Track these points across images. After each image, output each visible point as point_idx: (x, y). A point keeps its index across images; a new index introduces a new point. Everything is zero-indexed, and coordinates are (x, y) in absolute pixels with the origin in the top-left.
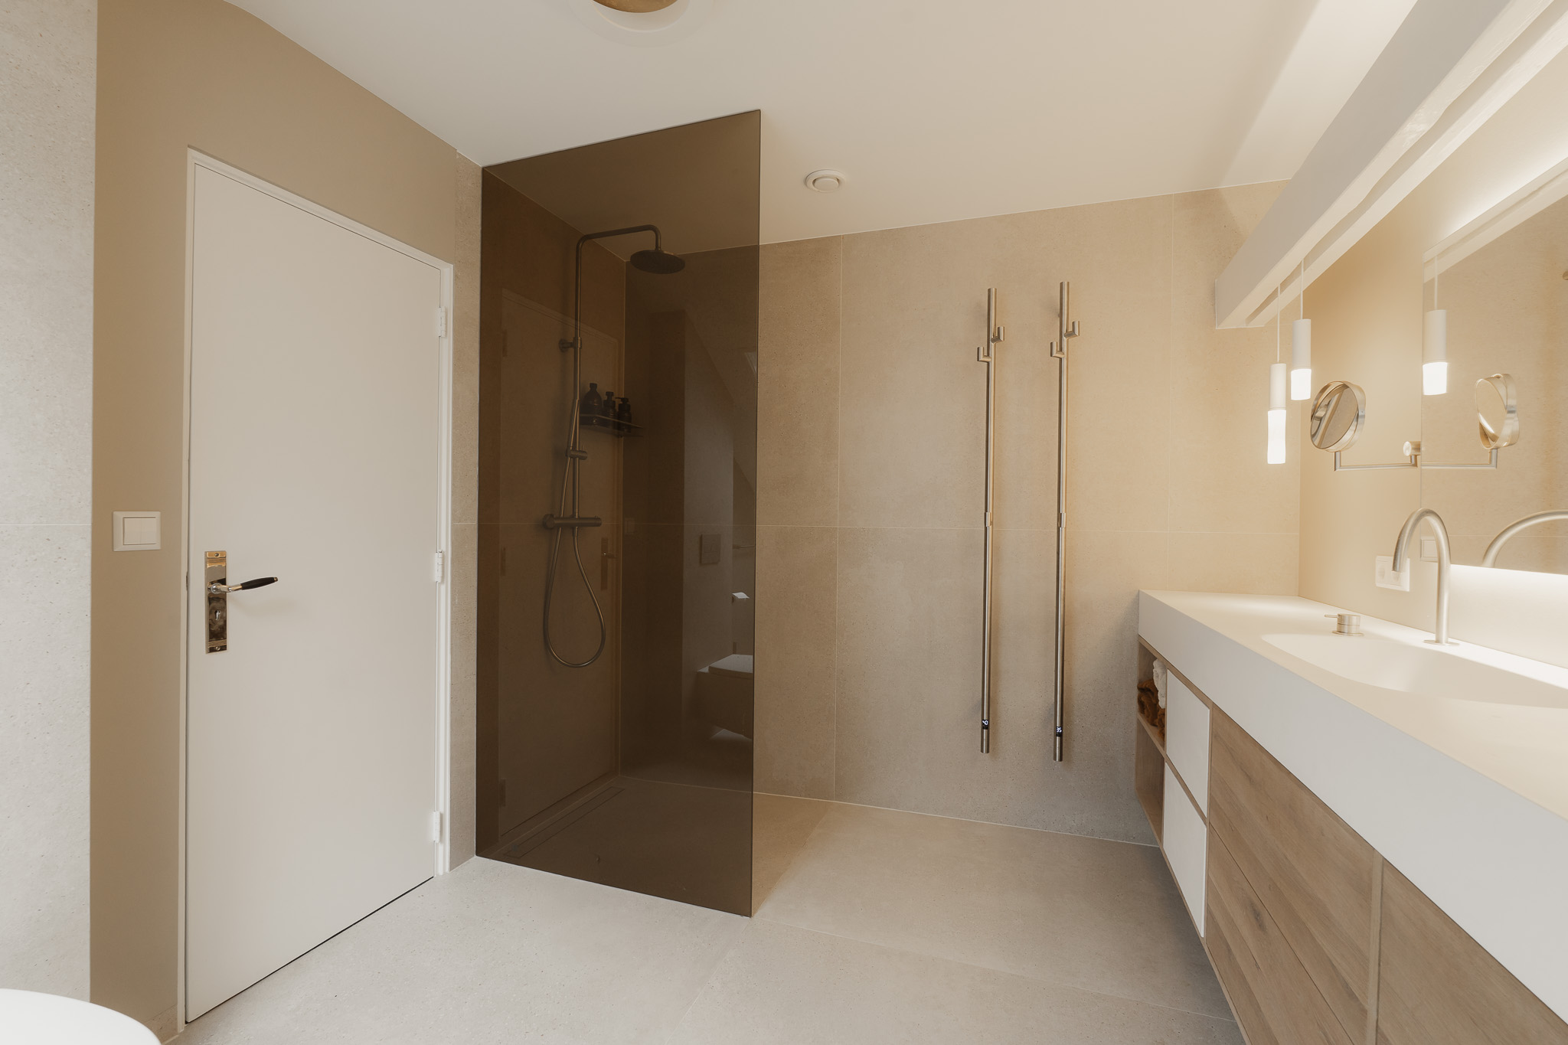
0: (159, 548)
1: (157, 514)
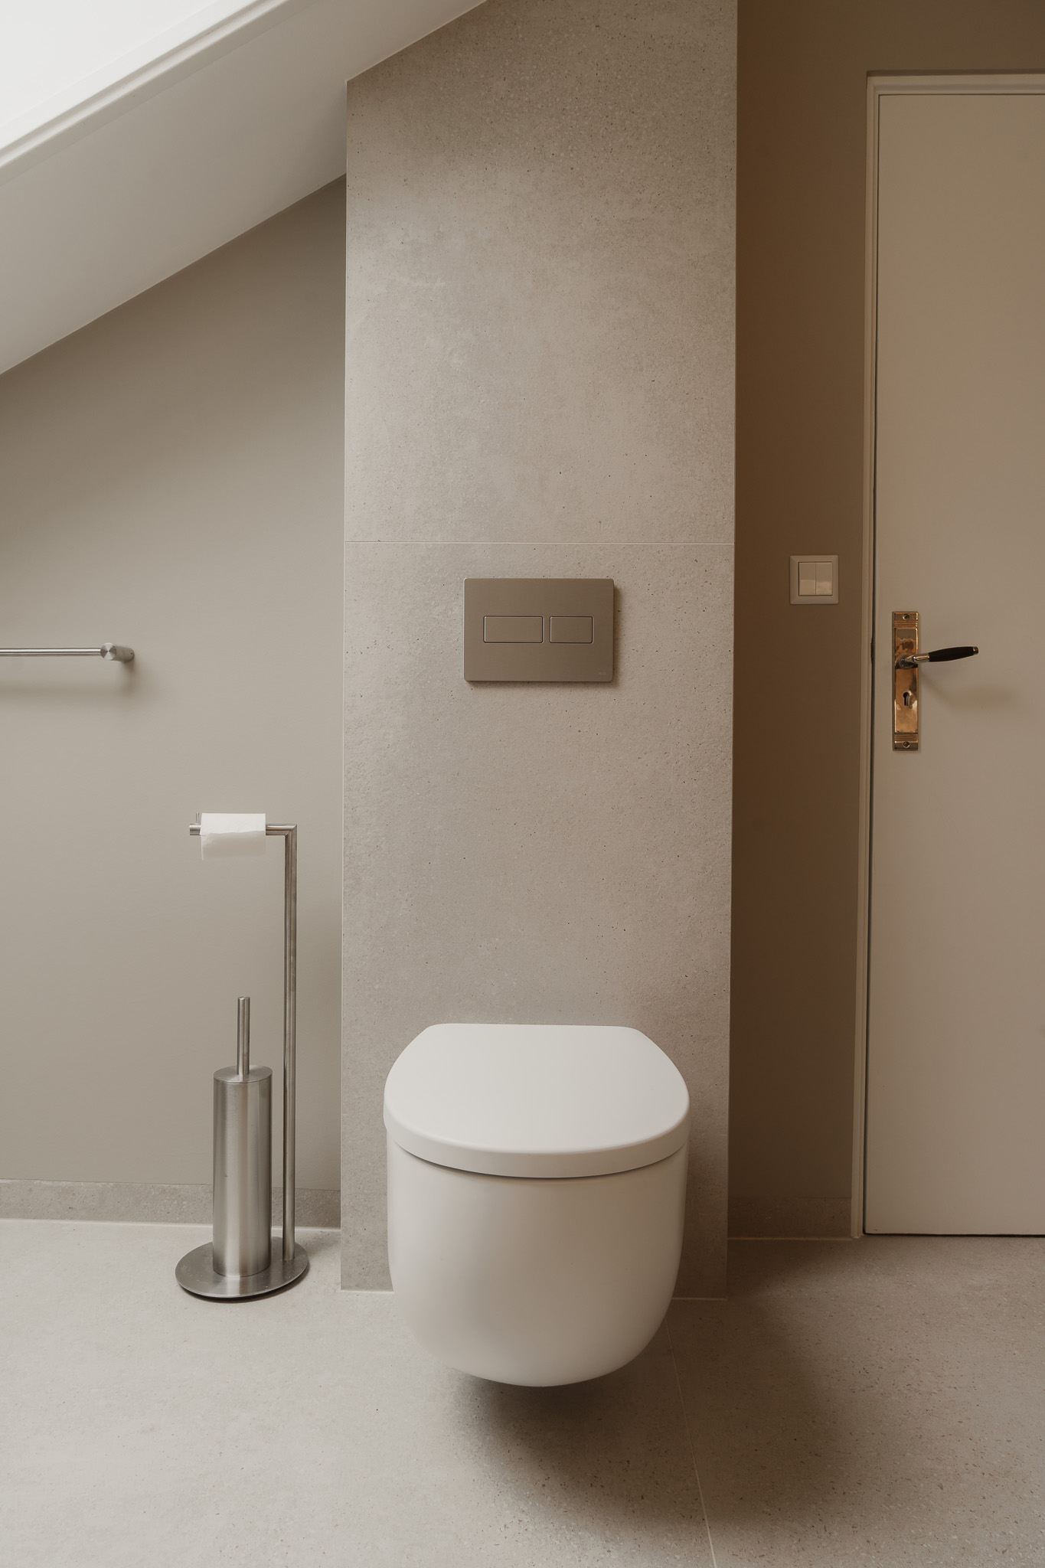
0: (837, 602)
1: (834, 558)
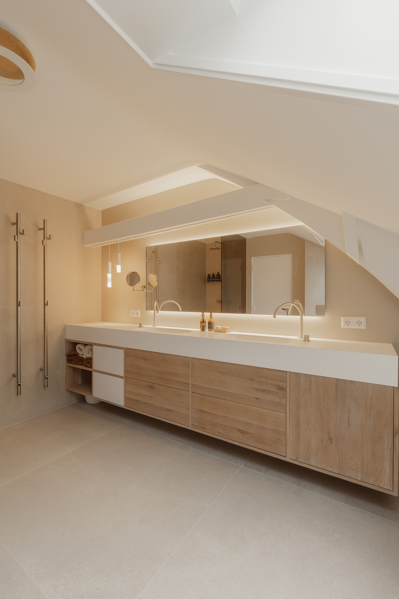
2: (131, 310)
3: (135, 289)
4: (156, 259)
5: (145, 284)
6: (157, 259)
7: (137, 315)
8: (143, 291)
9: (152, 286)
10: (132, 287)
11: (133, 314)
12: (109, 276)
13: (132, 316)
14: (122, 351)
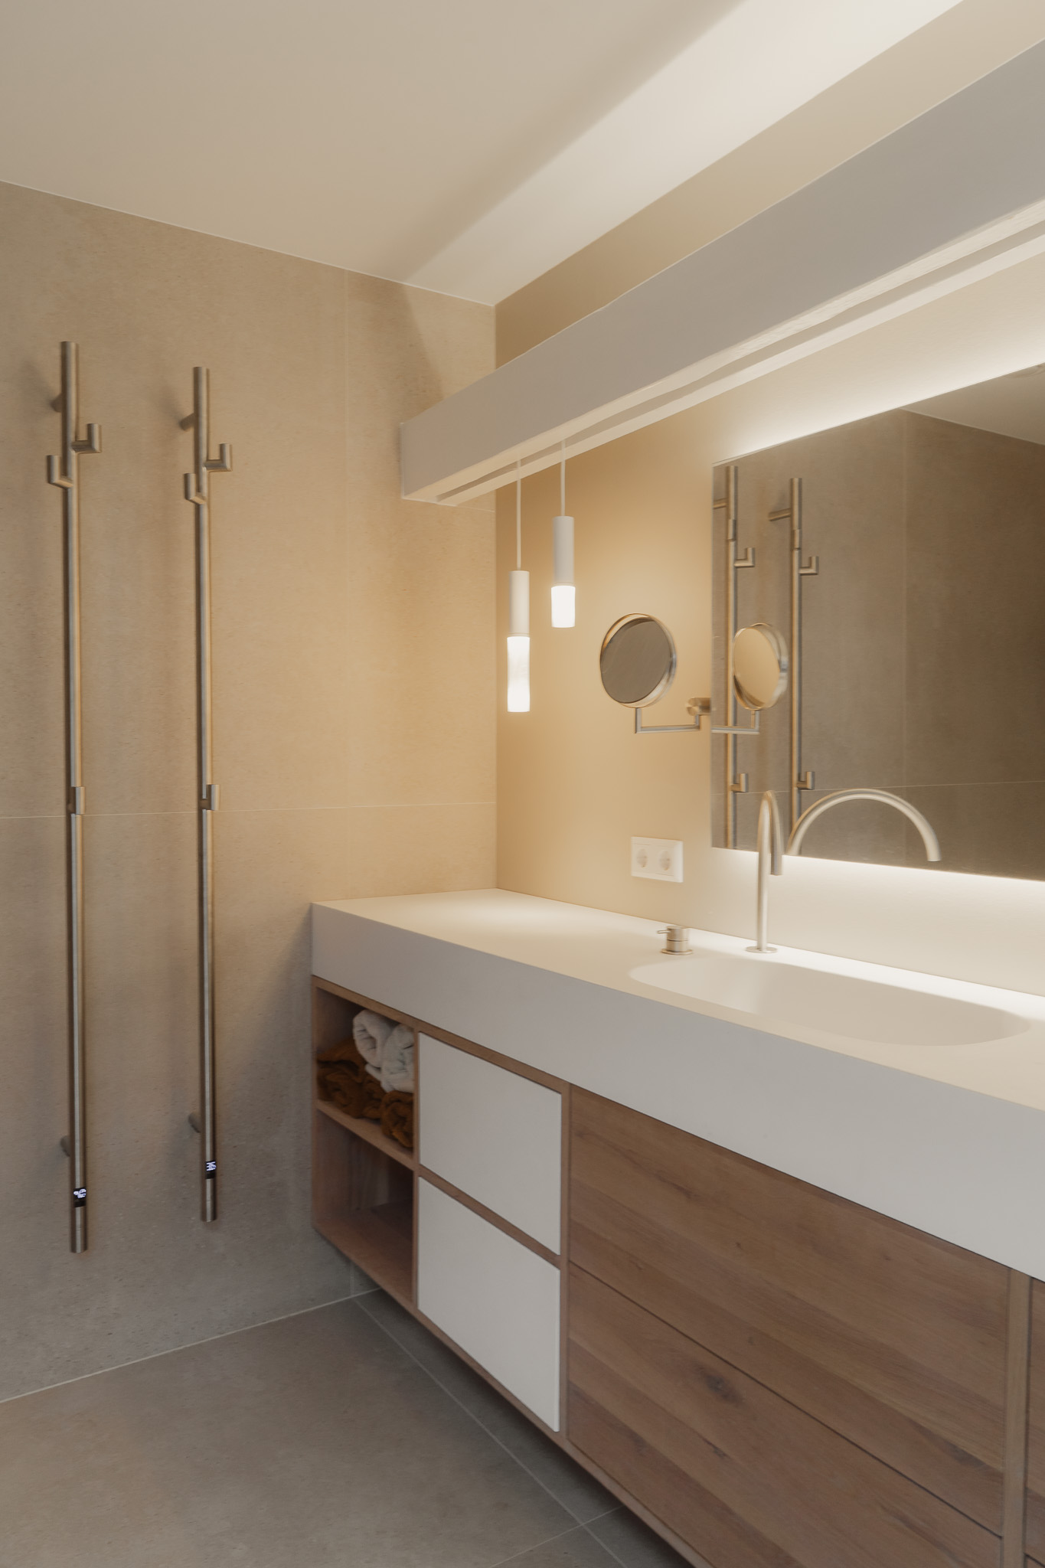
2: (634, 838)
3: (645, 721)
4: (792, 549)
5: (705, 692)
6: (796, 553)
7: (667, 869)
8: (695, 733)
9: (754, 702)
10: (626, 711)
11: (643, 862)
12: (518, 647)
13: (637, 872)
14: (552, 1104)
